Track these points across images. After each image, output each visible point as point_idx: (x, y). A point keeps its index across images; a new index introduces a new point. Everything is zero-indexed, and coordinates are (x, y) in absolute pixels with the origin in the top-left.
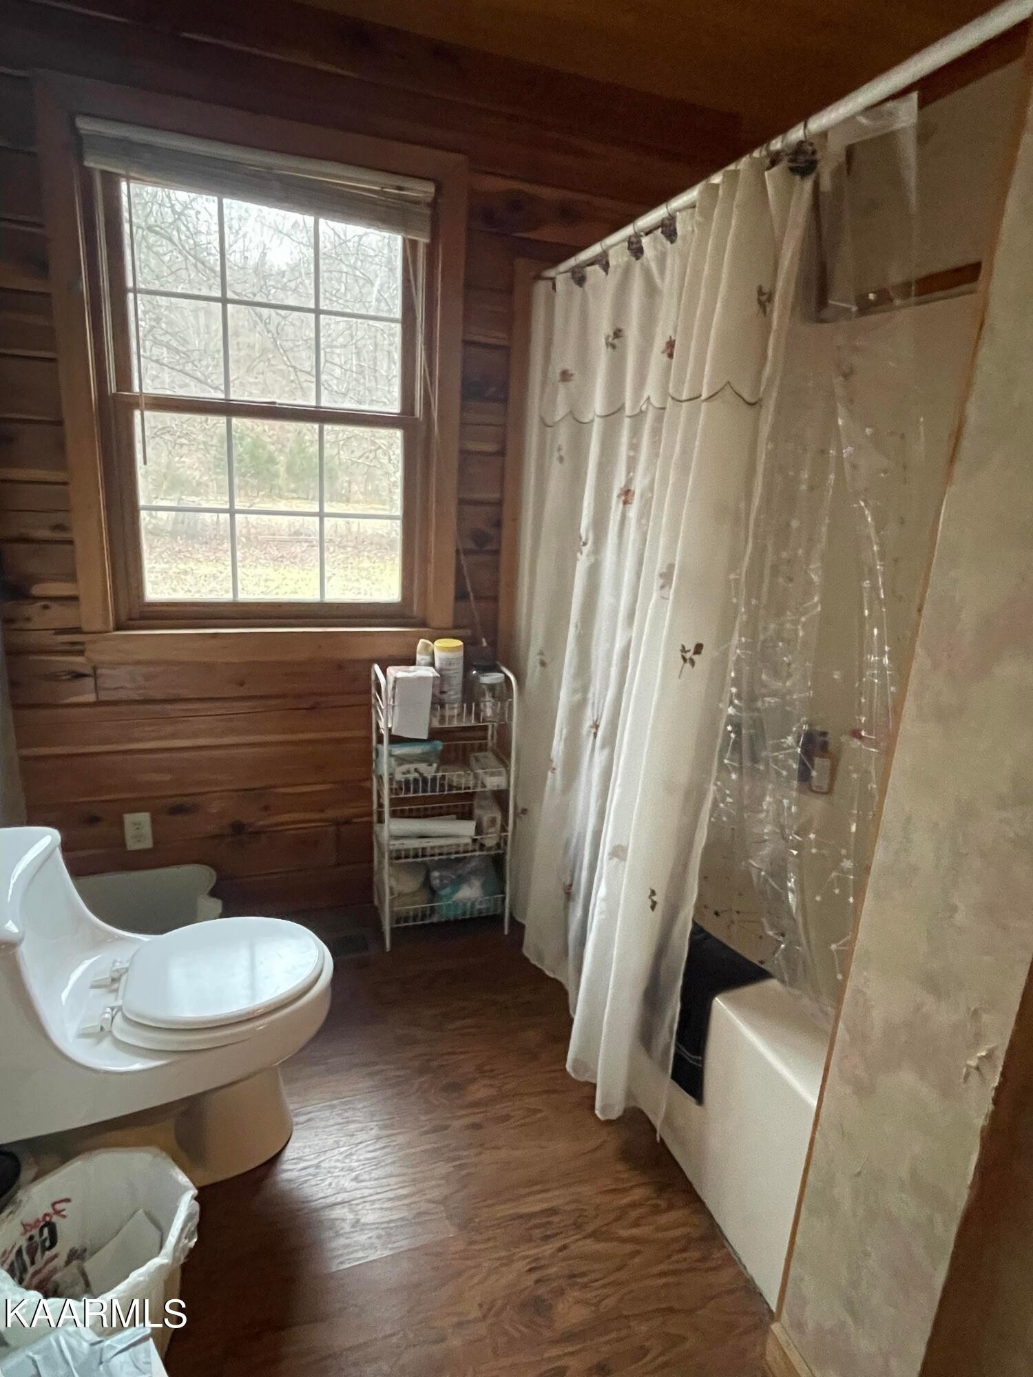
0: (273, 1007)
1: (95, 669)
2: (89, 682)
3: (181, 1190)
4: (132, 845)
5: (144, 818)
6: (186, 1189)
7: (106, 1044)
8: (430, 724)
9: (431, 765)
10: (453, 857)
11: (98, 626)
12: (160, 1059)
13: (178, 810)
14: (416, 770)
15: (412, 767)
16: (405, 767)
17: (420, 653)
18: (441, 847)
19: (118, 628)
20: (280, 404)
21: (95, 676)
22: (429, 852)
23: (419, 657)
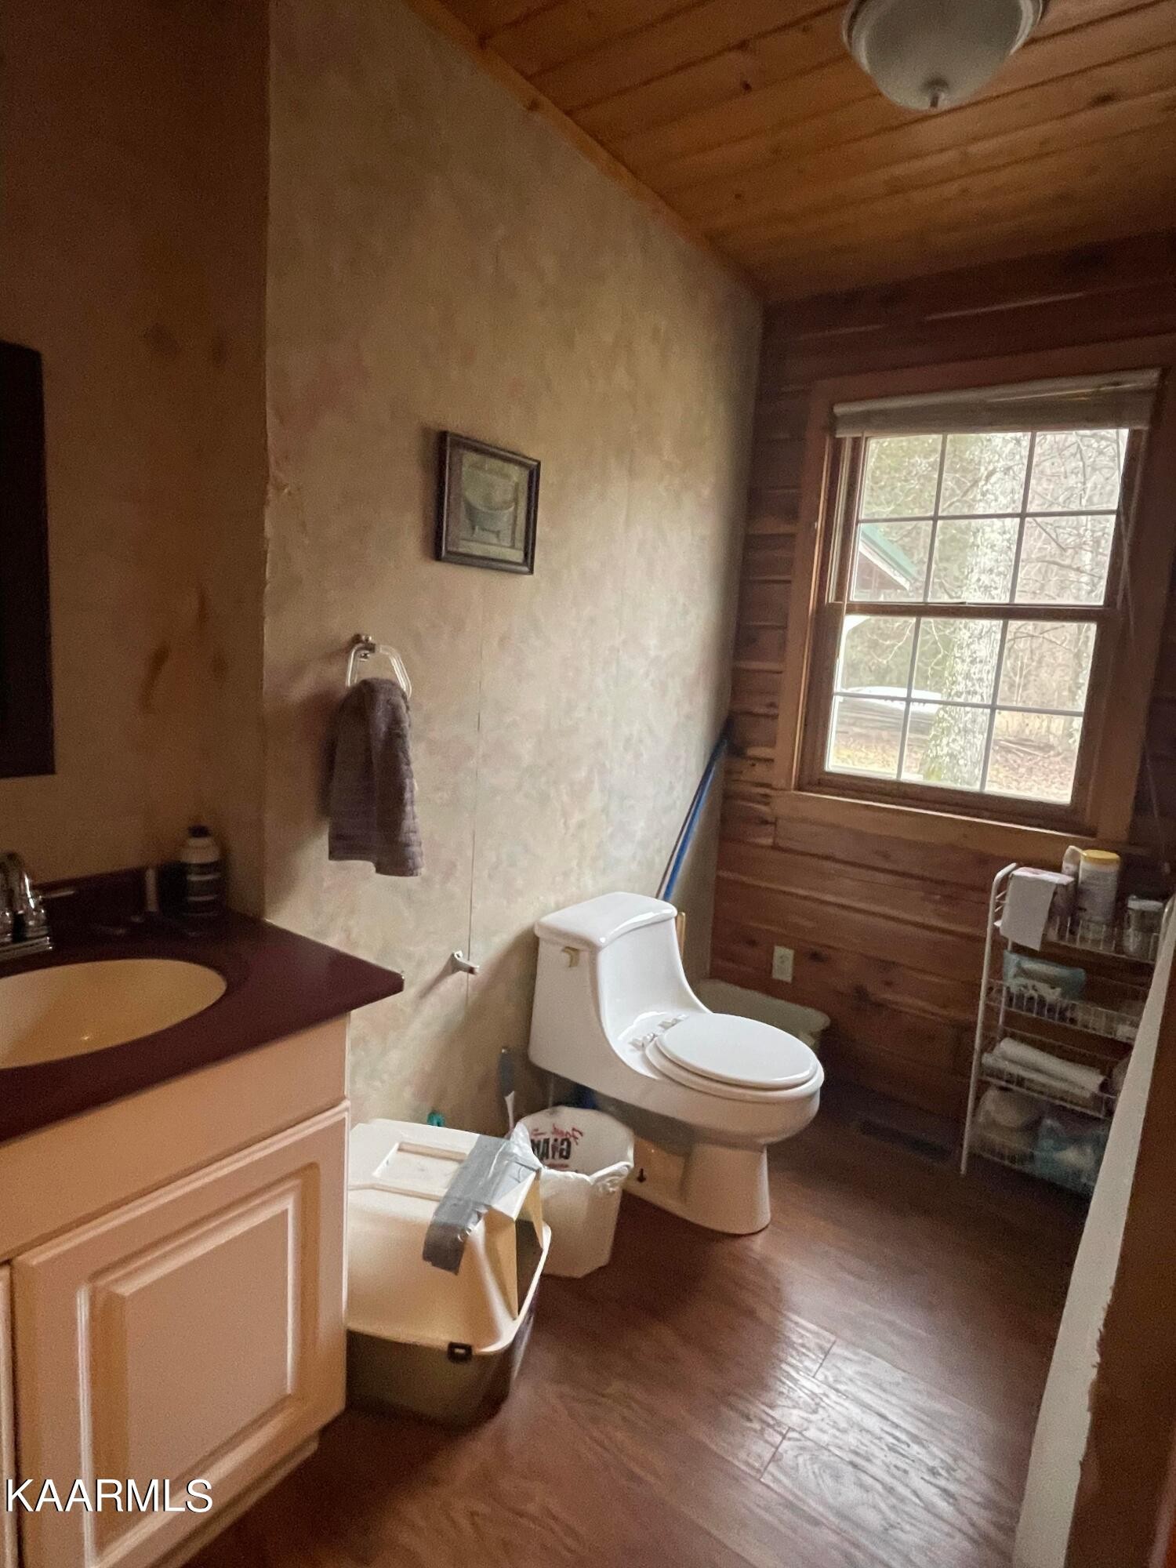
0: (734, 1082)
1: (777, 819)
2: (771, 828)
3: (623, 1158)
4: (776, 975)
5: (789, 953)
6: (628, 1160)
7: (639, 1054)
8: (1044, 936)
9: (1053, 988)
10: (1058, 1102)
11: (782, 783)
12: (656, 1075)
13: (815, 956)
14: (1034, 987)
15: (1030, 982)
16: (1022, 981)
17: (1067, 862)
18: (1044, 1085)
19: (799, 788)
20: (969, 604)
21: (775, 824)
22: (1026, 1083)
23: (1065, 865)
